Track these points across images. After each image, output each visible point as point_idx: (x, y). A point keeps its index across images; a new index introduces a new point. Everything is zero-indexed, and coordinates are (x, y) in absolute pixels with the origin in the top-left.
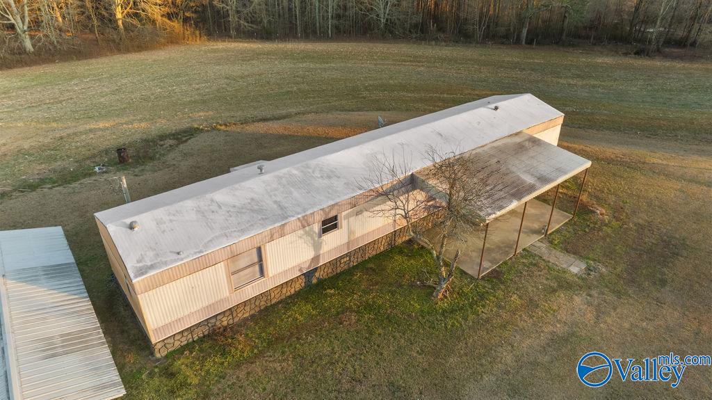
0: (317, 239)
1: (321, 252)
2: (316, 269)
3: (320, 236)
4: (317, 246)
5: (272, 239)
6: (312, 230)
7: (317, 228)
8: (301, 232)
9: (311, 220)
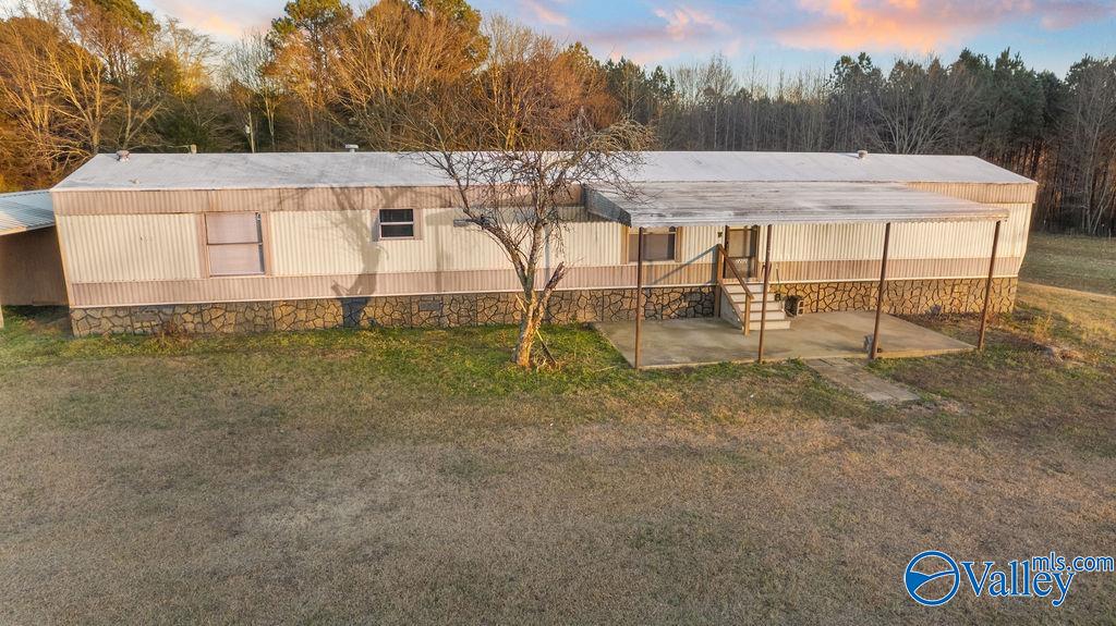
0: (368, 240)
1: (379, 271)
2: (367, 300)
3: (375, 239)
4: (370, 256)
5: (280, 207)
6: (358, 219)
7: (369, 218)
8: (336, 215)
9: (356, 199)
